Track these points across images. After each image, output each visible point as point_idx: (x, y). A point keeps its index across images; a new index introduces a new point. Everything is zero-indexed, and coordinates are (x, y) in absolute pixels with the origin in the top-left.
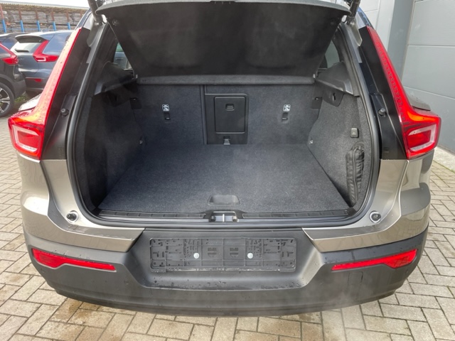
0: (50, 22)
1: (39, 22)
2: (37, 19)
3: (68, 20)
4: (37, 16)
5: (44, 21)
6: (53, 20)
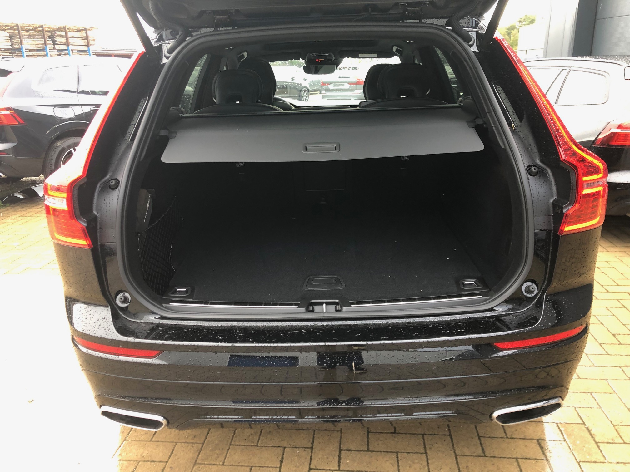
0: (16, 46)
6: (21, 43)
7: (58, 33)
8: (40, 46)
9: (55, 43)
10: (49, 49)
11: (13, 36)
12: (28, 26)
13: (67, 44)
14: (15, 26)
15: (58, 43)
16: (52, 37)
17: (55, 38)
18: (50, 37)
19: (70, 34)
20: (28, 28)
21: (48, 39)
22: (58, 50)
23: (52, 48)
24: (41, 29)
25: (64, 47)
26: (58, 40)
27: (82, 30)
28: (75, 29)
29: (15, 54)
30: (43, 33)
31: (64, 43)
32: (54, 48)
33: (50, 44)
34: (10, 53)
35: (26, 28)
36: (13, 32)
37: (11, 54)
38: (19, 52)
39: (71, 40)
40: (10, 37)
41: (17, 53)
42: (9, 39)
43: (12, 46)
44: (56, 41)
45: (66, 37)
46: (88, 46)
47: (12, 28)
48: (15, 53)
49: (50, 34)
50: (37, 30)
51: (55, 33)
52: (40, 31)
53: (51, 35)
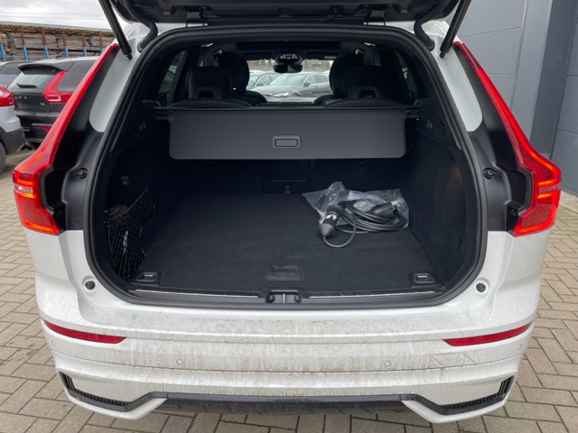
1: (46, 47)
5: (54, 46)
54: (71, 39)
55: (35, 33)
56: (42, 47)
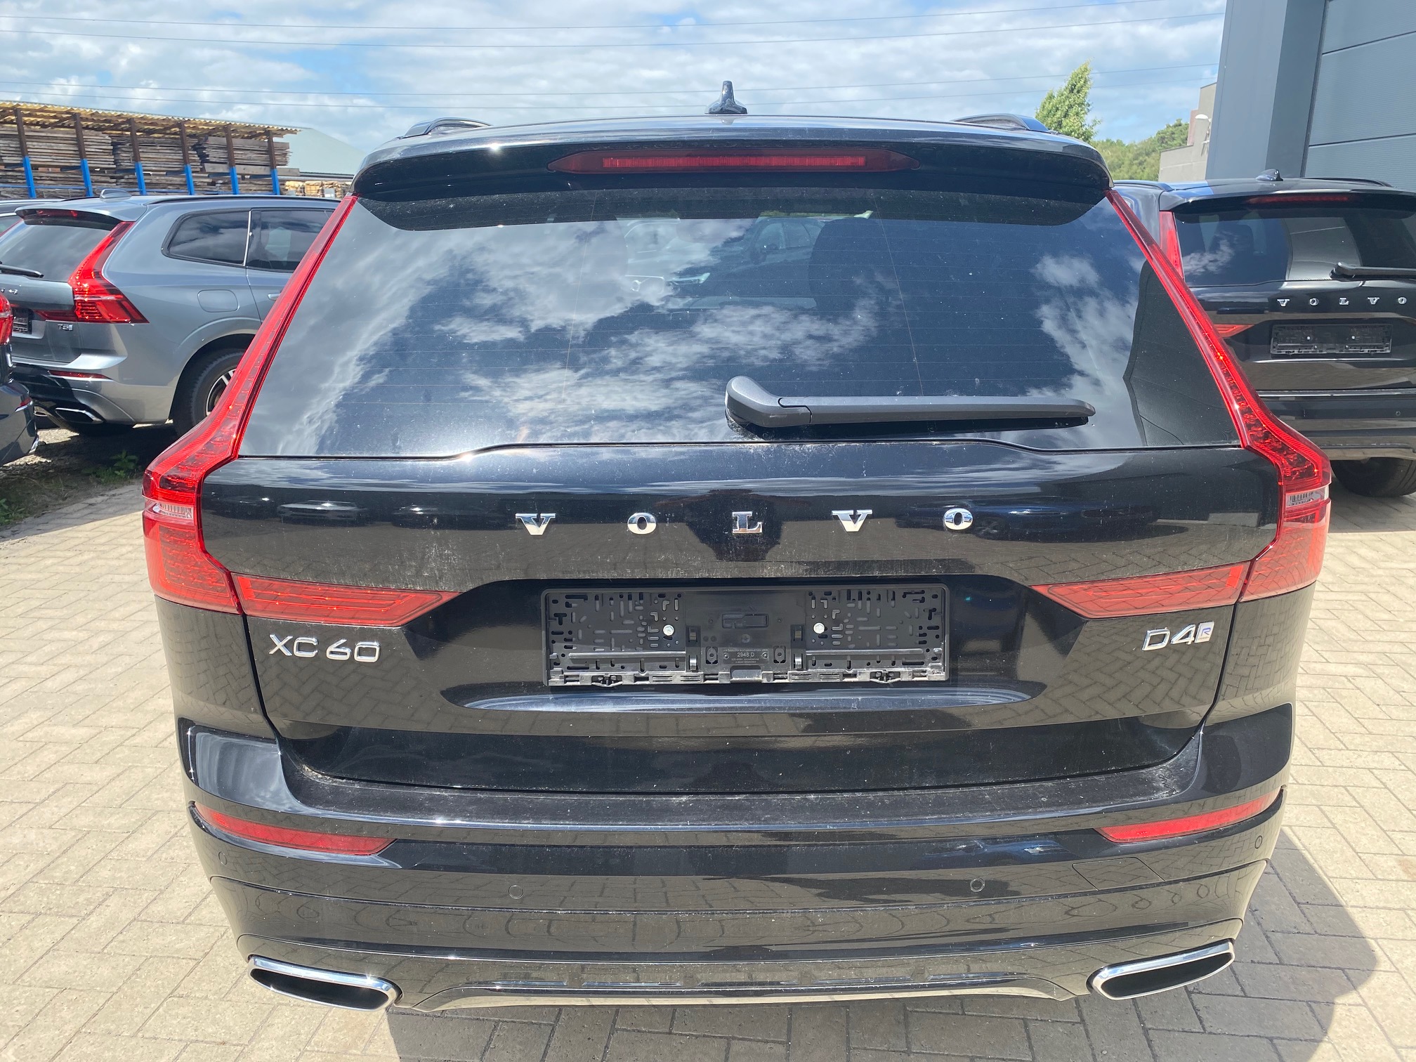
0: (126, 164)
2: (81, 154)
3: (185, 160)
4: (79, 143)
6: (136, 159)
7: (211, 140)
8: (176, 166)
9: (204, 159)
10: (193, 172)
11: (120, 144)
12: (152, 124)
13: (231, 162)
14: (123, 123)
15: (214, 160)
16: (198, 148)
17: (205, 148)
18: (194, 148)
19: (237, 142)
20: (151, 127)
21: (190, 152)
22: (211, 175)
23: (199, 170)
24: (178, 130)
25: (222, 169)
26: (213, 154)
27: (260, 134)
28: (247, 133)
29: (123, 180)
30: (182, 138)
31: (222, 160)
32: (203, 170)
33: (194, 161)
34: (112, 178)
35: (146, 127)
36: (119, 136)
37: (114, 180)
38: (131, 176)
39: (238, 155)
40: (113, 144)
41: (126, 177)
42: (112, 147)
43: (115, 162)
44: (208, 156)
45: (229, 148)
46: (272, 165)
47: (116, 127)
48: (122, 178)
49: (196, 141)
50: (168, 132)
51: (206, 139)
52: (175, 133)
53: (198, 144)
54: (152, 144)
55: (54, 125)
56: (75, 162)
